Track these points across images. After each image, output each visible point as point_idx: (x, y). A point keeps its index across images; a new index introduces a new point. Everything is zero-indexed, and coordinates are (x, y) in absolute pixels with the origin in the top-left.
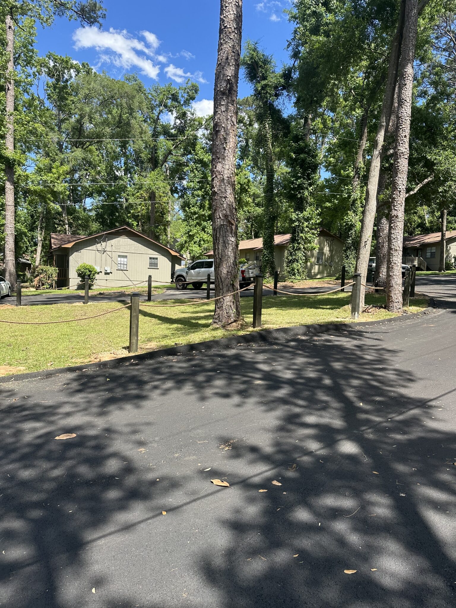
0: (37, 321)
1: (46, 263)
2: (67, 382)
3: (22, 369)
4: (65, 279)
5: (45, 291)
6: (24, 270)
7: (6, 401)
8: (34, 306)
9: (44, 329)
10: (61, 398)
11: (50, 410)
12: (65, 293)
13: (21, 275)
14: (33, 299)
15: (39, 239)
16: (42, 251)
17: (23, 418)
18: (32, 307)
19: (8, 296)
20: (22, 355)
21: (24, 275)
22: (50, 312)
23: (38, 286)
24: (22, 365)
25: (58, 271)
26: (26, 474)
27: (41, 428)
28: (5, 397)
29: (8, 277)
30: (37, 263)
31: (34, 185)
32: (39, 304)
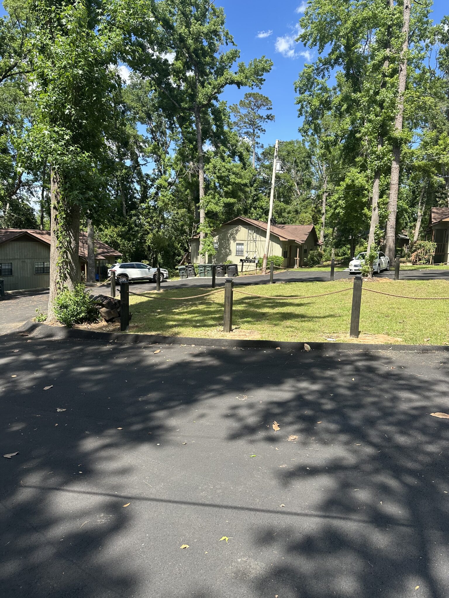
0: (414, 295)
1: (423, 238)
2: (444, 360)
3: (399, 340)
4: (443, 254)
5: (421, 266)
6: (401, 246)
7: (384, 367)
8: (411, 281)
9: (420, 304)
10: (437, 376)
11: (426, 385)
12: (441, 269)
13: (399, 250)
14: (410, 273)
15: (419, 214)
16: (421, 226)
17: (400, 387)
18: (409, 281)
19: (386, 270)
20: (399, 327)
21: (402, 250)
22: (426, 287)
23: (414, 261)
24: (399, 336)
25: (436, 246)
26: (402, 440)
27: (417, 401)
28: (383, 363)
29: (388, 253)
30: (415, 239)
31: (419, 161)
32: (416, 279)
